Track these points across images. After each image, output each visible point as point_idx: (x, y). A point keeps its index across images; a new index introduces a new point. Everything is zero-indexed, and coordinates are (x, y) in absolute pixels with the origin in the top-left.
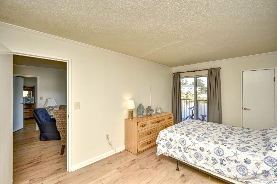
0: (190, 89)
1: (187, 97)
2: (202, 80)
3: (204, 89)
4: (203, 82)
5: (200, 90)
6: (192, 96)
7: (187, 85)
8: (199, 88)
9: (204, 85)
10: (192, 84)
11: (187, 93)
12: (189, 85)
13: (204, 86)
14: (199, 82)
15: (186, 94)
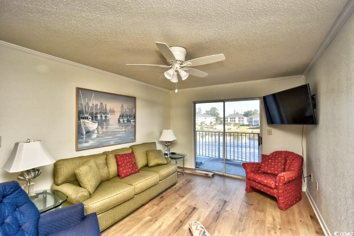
0: (205, 118)
1: (202, 128)
2: (216, 108)
3: (219, 119)
4: (218, 110)
5: (215, 120)
6: (206, 128)
7: (201, 114)
8: (214, 118)
9: (218, 114)
10: (205, 113)
11: (202, 123)
12: (202, 114)
13: (219, 116)
14: (214, 111)
15: (200, 125)
